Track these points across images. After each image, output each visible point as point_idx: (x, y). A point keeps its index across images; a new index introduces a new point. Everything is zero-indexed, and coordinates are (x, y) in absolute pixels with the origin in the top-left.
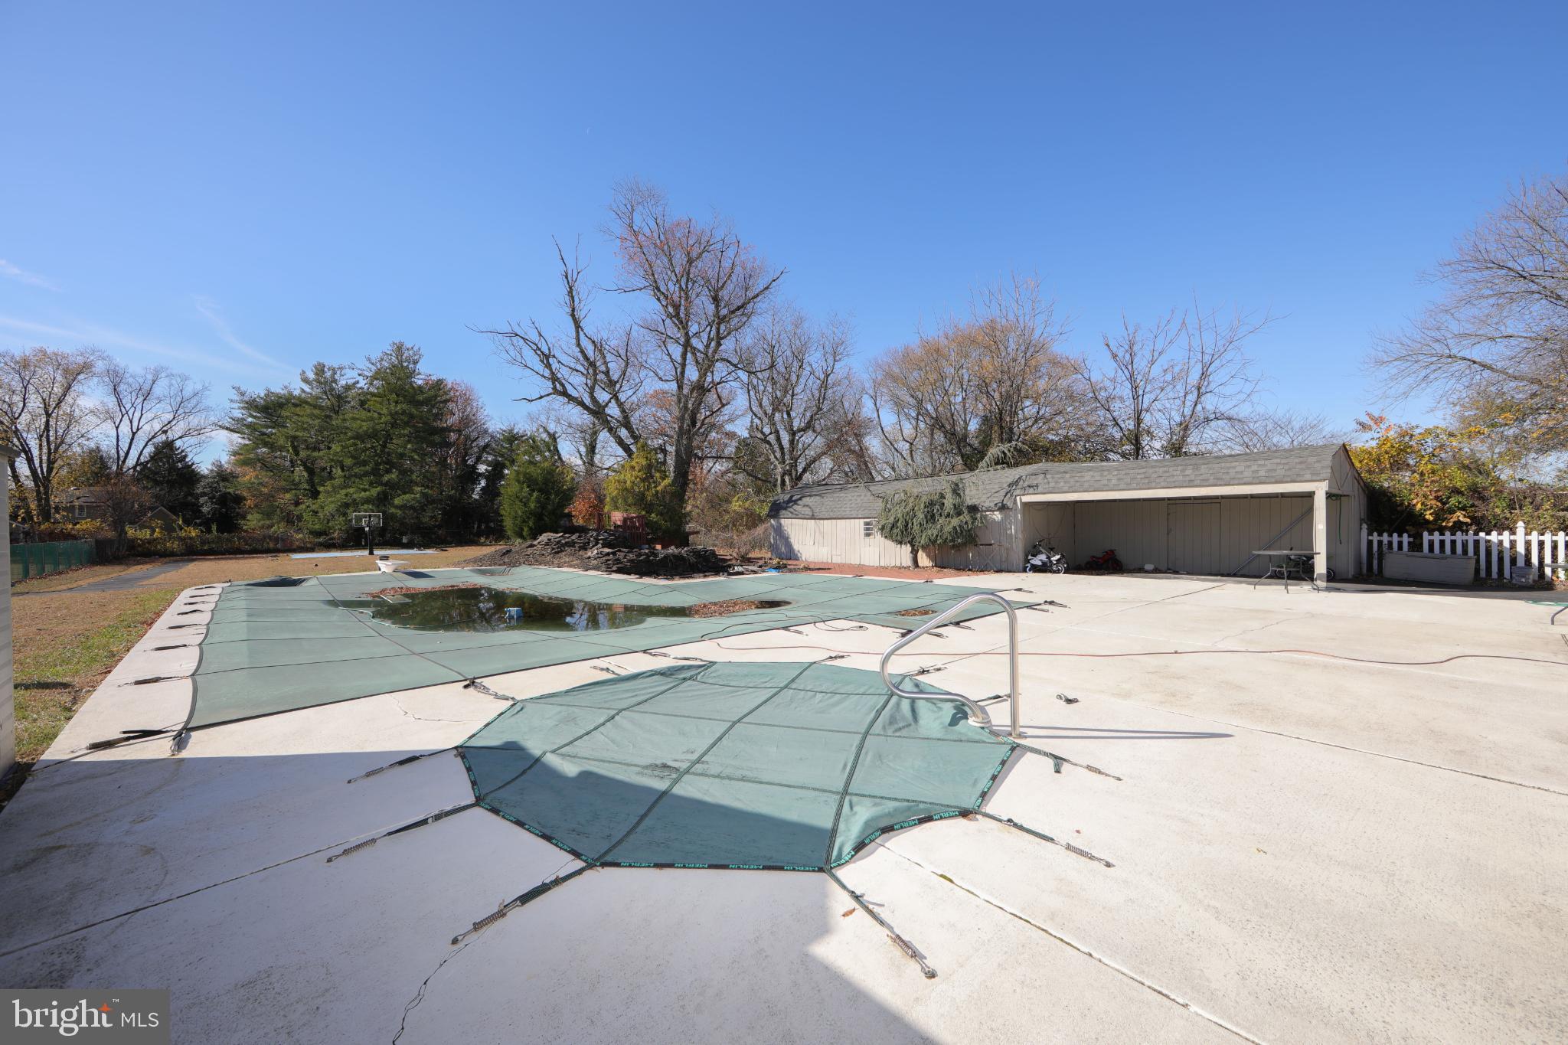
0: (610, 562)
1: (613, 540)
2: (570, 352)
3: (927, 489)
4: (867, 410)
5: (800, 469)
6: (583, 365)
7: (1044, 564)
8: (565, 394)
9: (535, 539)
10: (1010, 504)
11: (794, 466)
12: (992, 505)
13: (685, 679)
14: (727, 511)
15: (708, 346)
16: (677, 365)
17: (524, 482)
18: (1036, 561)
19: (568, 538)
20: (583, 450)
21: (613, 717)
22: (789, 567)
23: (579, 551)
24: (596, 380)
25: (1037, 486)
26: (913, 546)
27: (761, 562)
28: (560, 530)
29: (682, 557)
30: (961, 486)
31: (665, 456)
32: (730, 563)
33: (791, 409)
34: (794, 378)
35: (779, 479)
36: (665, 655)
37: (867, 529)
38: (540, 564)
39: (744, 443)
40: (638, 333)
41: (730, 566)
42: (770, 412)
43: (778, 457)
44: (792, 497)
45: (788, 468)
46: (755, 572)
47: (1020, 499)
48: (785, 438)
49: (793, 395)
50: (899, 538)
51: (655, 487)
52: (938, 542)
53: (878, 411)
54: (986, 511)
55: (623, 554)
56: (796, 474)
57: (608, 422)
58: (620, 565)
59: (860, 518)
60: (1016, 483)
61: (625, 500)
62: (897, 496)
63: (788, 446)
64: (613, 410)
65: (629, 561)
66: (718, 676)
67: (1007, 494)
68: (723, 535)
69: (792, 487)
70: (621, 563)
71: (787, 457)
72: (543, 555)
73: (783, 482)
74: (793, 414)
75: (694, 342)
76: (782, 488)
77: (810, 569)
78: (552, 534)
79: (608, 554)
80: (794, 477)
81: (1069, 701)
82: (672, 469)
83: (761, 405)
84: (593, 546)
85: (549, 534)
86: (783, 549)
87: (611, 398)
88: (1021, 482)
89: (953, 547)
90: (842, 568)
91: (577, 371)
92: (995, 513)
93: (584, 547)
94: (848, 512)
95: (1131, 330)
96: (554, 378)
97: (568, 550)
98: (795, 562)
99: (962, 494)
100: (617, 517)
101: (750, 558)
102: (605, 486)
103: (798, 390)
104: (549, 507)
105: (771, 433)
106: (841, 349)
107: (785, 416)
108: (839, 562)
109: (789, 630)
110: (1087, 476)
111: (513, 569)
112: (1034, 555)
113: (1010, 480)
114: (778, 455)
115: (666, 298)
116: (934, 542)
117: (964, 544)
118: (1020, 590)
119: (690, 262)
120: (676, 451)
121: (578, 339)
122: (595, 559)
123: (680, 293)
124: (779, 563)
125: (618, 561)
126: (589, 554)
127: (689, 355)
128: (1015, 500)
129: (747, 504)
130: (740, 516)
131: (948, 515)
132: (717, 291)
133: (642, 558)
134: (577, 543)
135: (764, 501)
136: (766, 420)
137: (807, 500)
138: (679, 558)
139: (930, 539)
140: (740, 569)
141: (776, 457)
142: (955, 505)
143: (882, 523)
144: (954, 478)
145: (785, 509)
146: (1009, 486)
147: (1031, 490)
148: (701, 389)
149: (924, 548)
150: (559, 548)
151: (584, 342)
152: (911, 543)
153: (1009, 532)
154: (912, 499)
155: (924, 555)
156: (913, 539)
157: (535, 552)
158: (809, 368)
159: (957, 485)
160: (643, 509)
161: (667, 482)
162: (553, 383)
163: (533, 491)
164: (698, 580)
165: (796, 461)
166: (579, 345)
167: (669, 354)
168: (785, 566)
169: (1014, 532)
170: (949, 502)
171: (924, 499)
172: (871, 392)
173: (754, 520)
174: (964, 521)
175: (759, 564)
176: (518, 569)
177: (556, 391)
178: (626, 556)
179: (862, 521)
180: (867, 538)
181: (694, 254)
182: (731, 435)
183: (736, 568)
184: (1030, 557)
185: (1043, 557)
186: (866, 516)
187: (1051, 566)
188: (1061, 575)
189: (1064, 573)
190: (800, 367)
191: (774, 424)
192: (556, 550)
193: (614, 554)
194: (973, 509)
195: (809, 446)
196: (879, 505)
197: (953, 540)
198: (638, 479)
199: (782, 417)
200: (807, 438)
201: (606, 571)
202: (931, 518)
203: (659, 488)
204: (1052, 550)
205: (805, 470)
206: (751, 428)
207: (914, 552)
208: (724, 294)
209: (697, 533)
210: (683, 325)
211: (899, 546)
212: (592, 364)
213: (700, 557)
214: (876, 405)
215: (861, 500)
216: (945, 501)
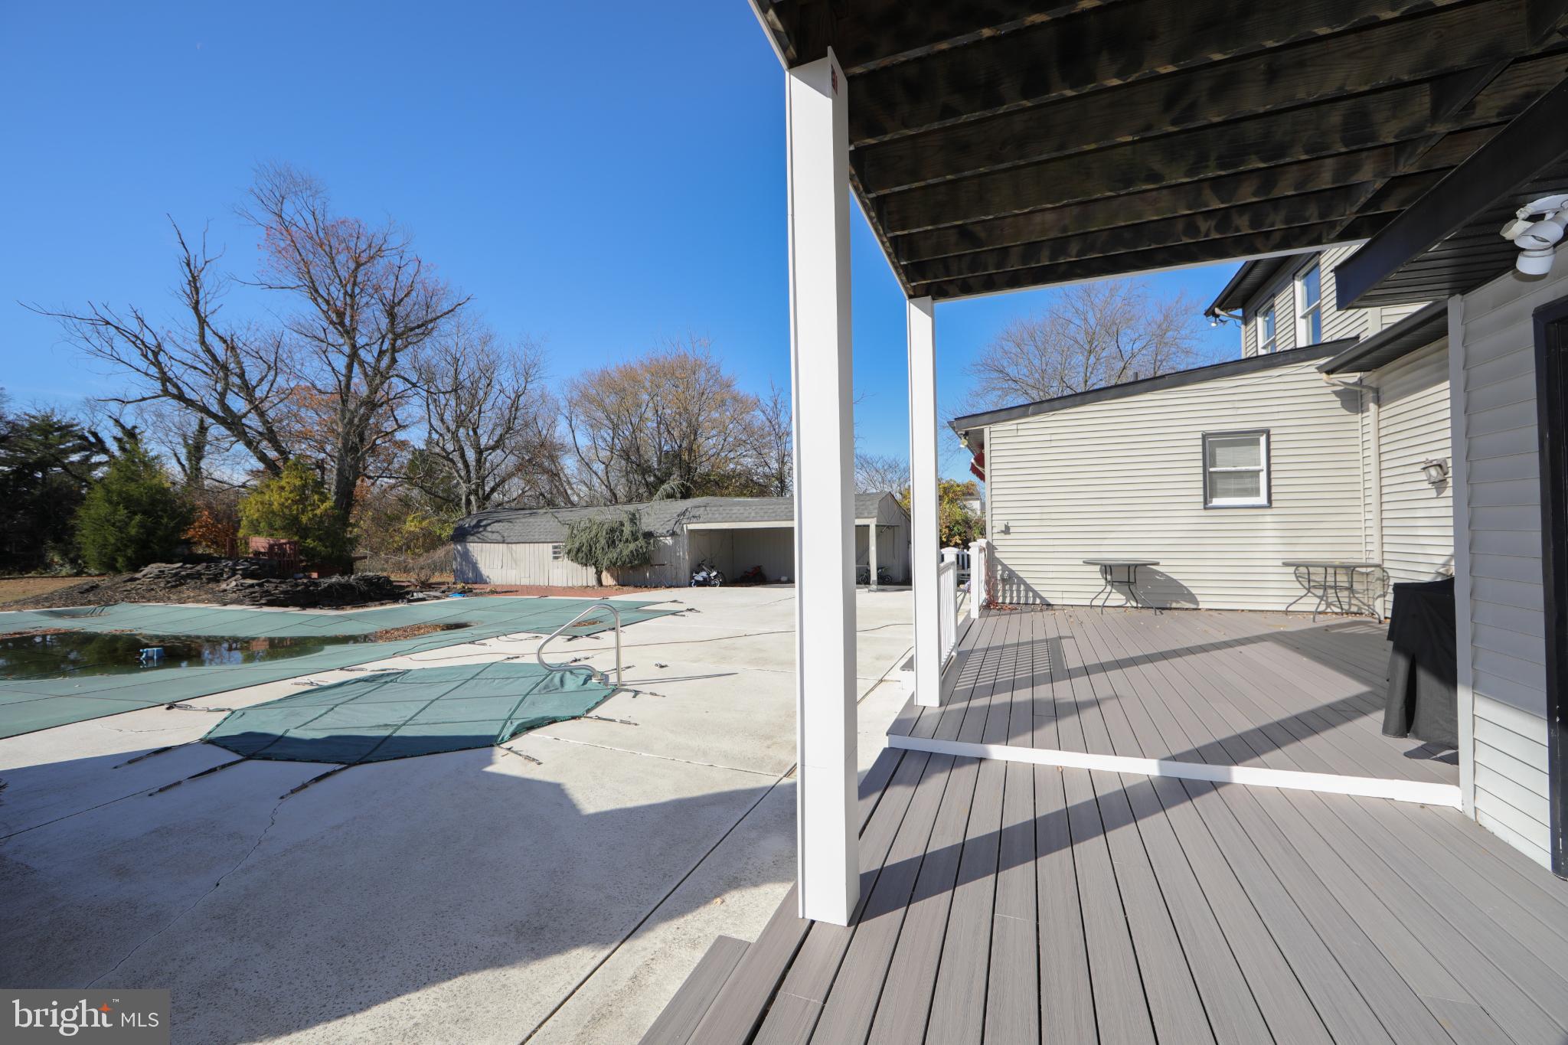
0: (256, 595)
1: (257, 569)
2: (188, 348)
3: (610, 517)
4: (561, 432)
5: (487, 489)
6: (206, 364)
7: (705, 579)
8: (180, 397)
9: (137, 570)
10: (678, 531)
11: (481, 484)
12: (665, 531)
13: (386, 682)
14: (399, 531)
15: (379, 359)
16: (342, 378)
17: (118, 504)
18: (699, 577)
19: (191, 568)
20: (183, 453)
21: (333, 709)
22: (474, 591)
23: (208, 583)
24: (227, 384)
25: (700, 517)
26: (597, 568)
27: (444, 588)
28: (177, 559)
29: (350, 585)
30: (637, 516)
31: (323, 473)
32: (408, 589)
33: (478, 427)
34: (481, 394)
35: (464, 498)
36: (362, 670)
37: (555, 553)
38: (149, 601)
39: (420, 457)
40: (290, 338)
41: (408, 593)
42: (453, 427)
43: (462, 474)
44: (480, 521)
45: (473, 487)
46: (438, 598)
47: (687, 527)
48: (471, 455)
49: (480, 412)
50: (584, 560)
51: (312, 510)
52: (618, 564)
53: (573, 432)
54: (659, 537)
55: (273, 585)
56: (484, 494)
57: (245, 434)
58: (270, 598)
59: (548, 542)
60: (684, 514)
61: (271, 526)
62: (582, 523)
63: (474, 463)
64: (253, 421)
65: (282, 592)
66: (416, 678)
67: (676, 522)
68: (394, 559)
69: (479, 507)
70: (272, 595)
71: (473, 474)
72: (152, 589)
73: (468, 502)
74: (480, 431)
75: (362, 353)
76: (466, 508)
77: (497, 593)
78: (164, 565)
79: (252, 586)
80: (480, 496)
81: (662, 667)
82: (333, 488)
83: (442, 420)
84: (229, 578)
85: (159, 564)
86: (470, 574)
87: (252, 409)
88: (687, 514)
89: (632, 567)
90: (529, 590)
91: (195, 368)
92: (668, 538)
93: (216, 579)
94: (536, 537)
95: (776, 392)
96: (165, 379)
97: (191, 583)
98: (482, 586)
99: (638, 523)
100: (259, 543)
101: (432, 584)
102: (241, 507)
103: (486, 407)
104: (160, 533)
105: (454, 451)
106: (532, 371)
107: (471, 433)
108: (528, 584)
109: (474, 644)
110: (735, 509)
111: (107, 609)
112: (697, 573)
113: (679, 511)
114: (463, 473)
115: (327, 302)
116: (615, 564)
117: (640, 565)
118: (675, 601)
119: (358, 265)
120: (339, 470)
121: (202, 336)
122: (234, 592)
123: (345, 299)
124: (464, 587)
125: (267, 593)
126: (224, 586)
127: (356, 365)
128: (682, 527)
129: (425, 524)
130: (414, 536)
131: (627, 541)
132: (392, 308)
133: (299, 588)
134: (204, 574)
135: (445, 522)
136: (448, 436)
137: (496, 526)
138: (347, 587)
139: (611, 562)
140: (421, 595)
141: (460, 476)
142: (632, 532)
143: (569, 547)
144: (631, 508)
145: (473, 535)
146: (678, 516)
147: (695, 520)
148: (371, 405)
149: (608, 569)
150: (178, 582)
151: (210, 338)
152: (595, 564)
153: (678, 554)
154: (595, 527)
155: (609, 575)
156: (596, 562)
157: (140, 586)
158: (498, 387)
159: (634, 515)
160: (296, 534)
161: (328, 504)
162: (164, 385)
163: (135, 513)
164: (374, 609)
165: (483, 482)
166: (203, 342)
167: (330, 364)
168: (470, 590)
169: (684, 556)
170: (627, 529)
171: (606, 527)
172: (566, 412)
173: (432, 542)
174: (640, 545)
175: (443, 589)
176: (116, 608)
177: (166, 392)
178: (277, 587)
179: (551, 545)
180: (556, 562)
181: (364, 257)
182: (403, 445)
183: (415, 594)
184: (694, 574)
185: (704, 574)
186: (554, 540)
187: (709, 581)
188: (717, 588)
189: (720, 586)
190: (488, 385)
191: (458, 441)
192: (174, 584)
193: (261, 585)
194: (649, 535)
195: (497, 466)
196: (566, 531)
197: (631, 562)
198: (290, 501)
199: (468, 434)
200: (496, 456)
201: (253, 605)
202: (612, 543)
203: (318, 512)
204: (712, 568)
205: (493, 490)
206: (429, 442)
207: (599, 574)
208: (400, 311)
209: (365, 558)
210: (349, 333)
211: (585, 567)
212: (224, 367)
213: (372, 586)
214: (571, 425)
215: (550, 525)
216: (624, 529)
